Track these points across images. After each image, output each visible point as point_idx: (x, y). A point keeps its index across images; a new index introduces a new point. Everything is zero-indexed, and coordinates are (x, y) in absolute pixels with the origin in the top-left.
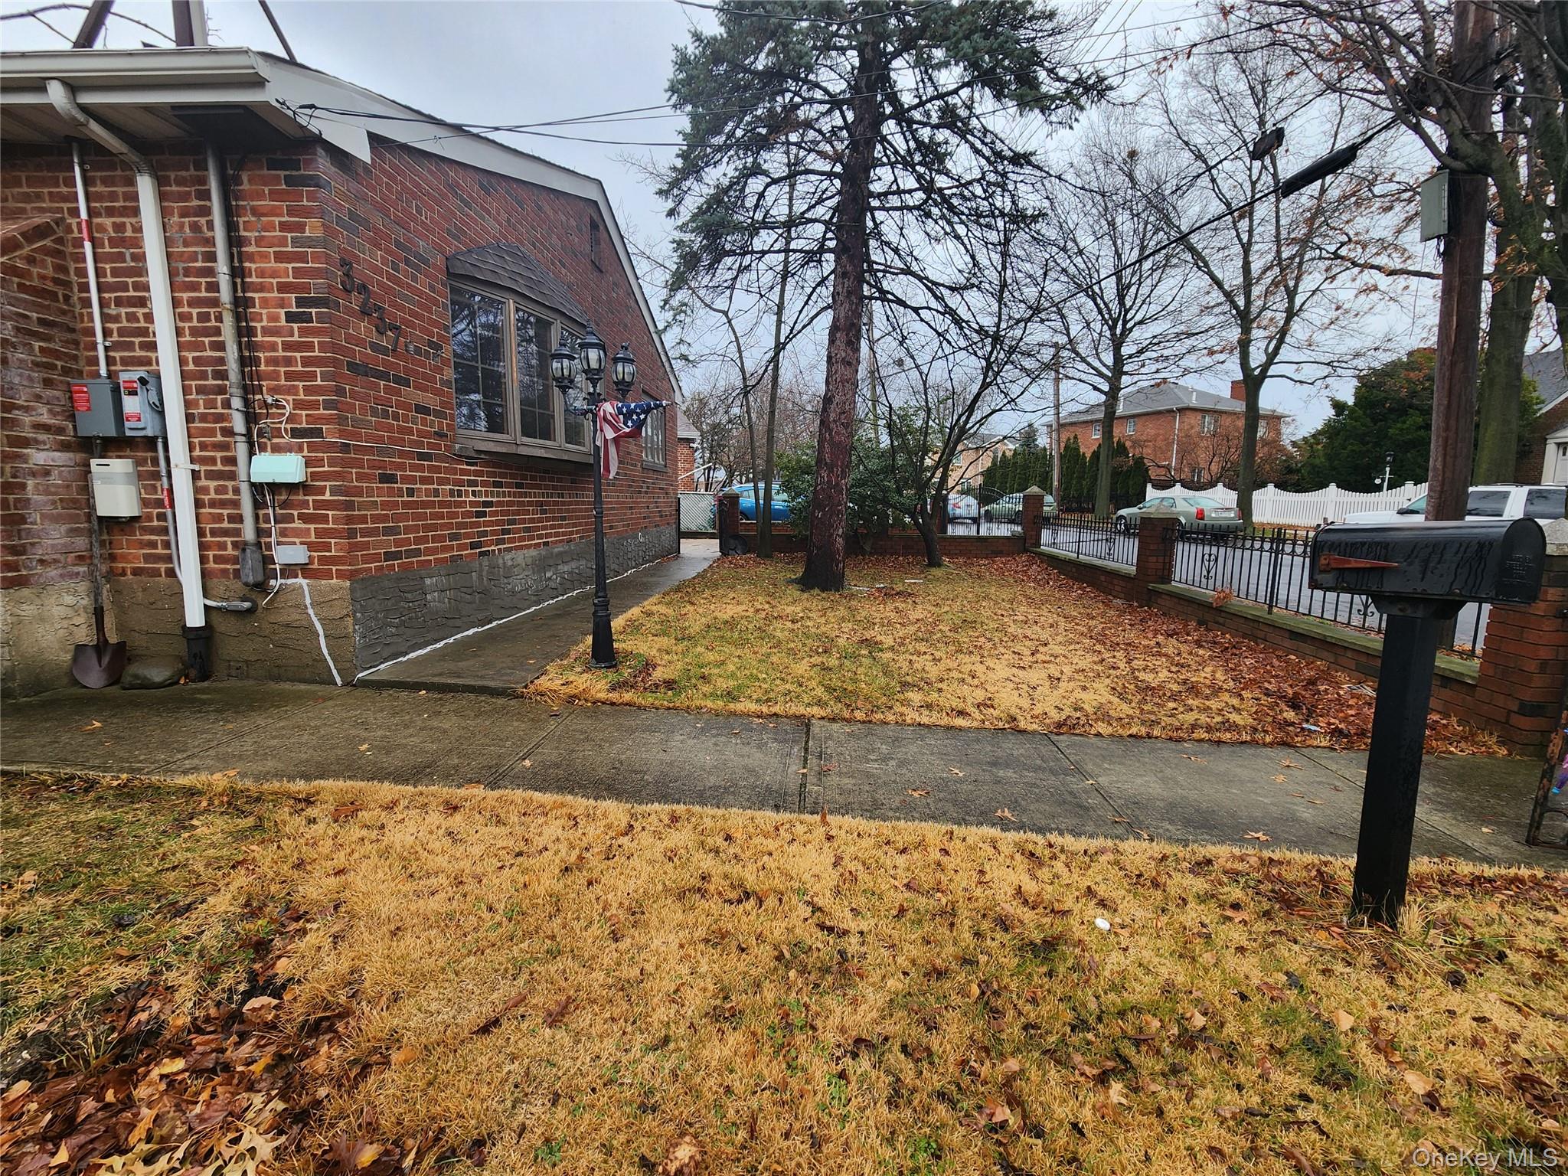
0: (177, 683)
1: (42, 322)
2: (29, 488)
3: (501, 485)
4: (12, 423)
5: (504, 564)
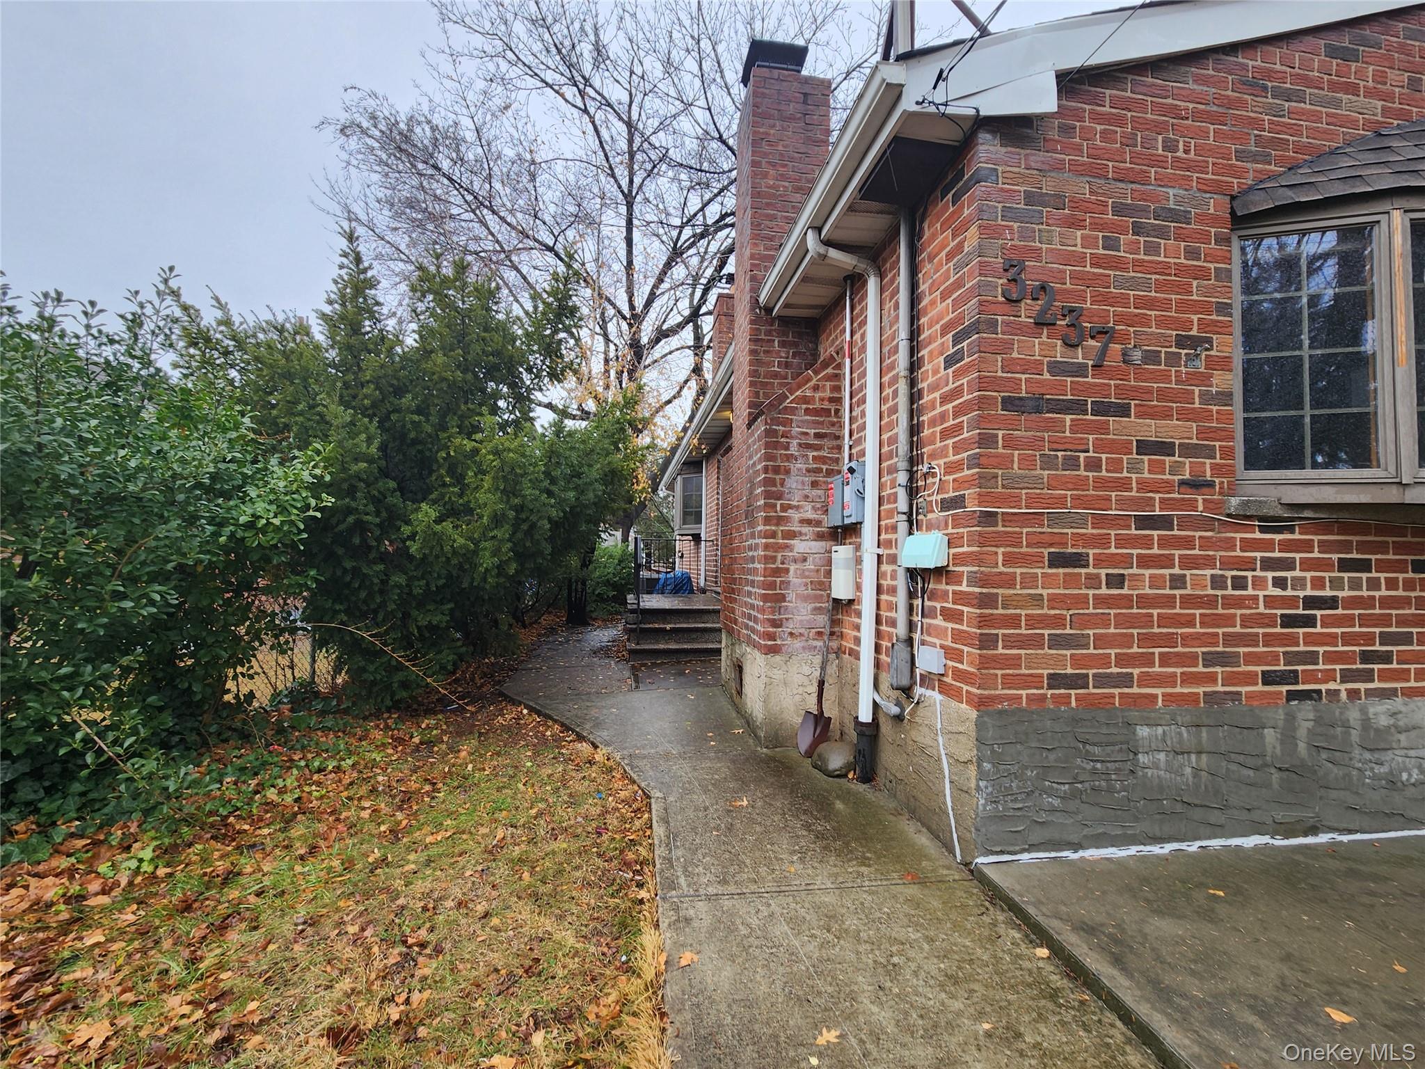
0: (845, 776)
1: (817, 436)
2: (791, 572)
3: (1364, 566)
4: (786, 520)
5: (1366, 723)
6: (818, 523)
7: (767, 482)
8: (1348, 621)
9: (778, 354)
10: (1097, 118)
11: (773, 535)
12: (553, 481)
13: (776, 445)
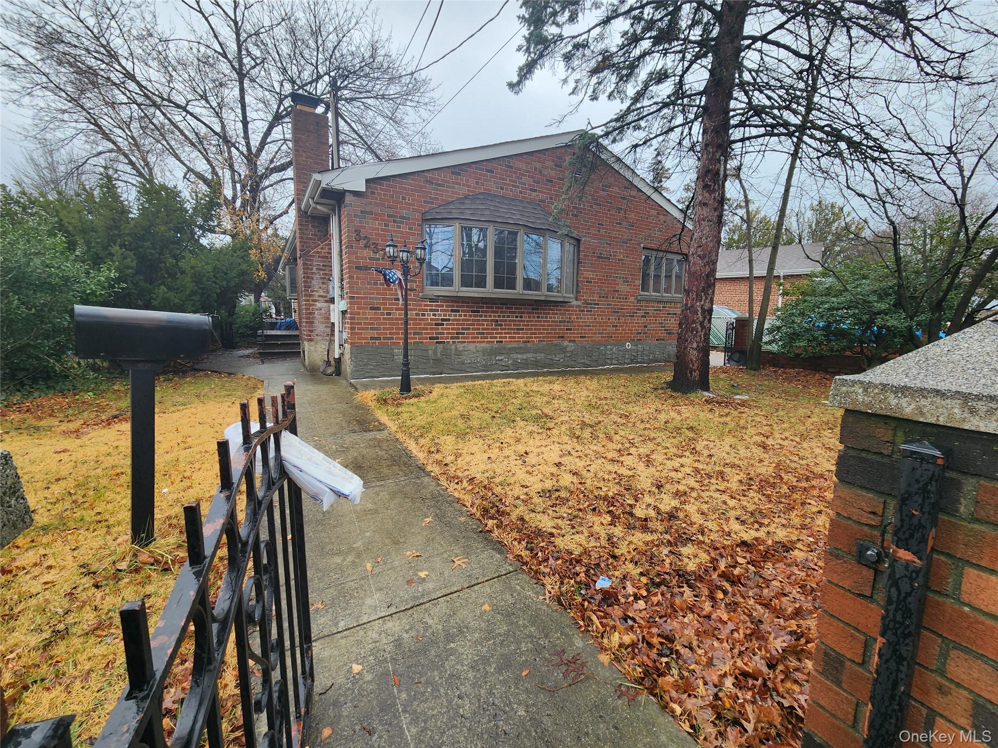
0: (332, 375)
1: (324, 266)
2: (316, 314)
3: (458, 311)
4: (313, 295)
5: (456, 349)
6: (325, 297)
7: (304, 282)
8: (453, 324)
9: (311, 231)
10: (382, 190)
11: (308, 301)
12: (217, 278)
13: (307, 269)
